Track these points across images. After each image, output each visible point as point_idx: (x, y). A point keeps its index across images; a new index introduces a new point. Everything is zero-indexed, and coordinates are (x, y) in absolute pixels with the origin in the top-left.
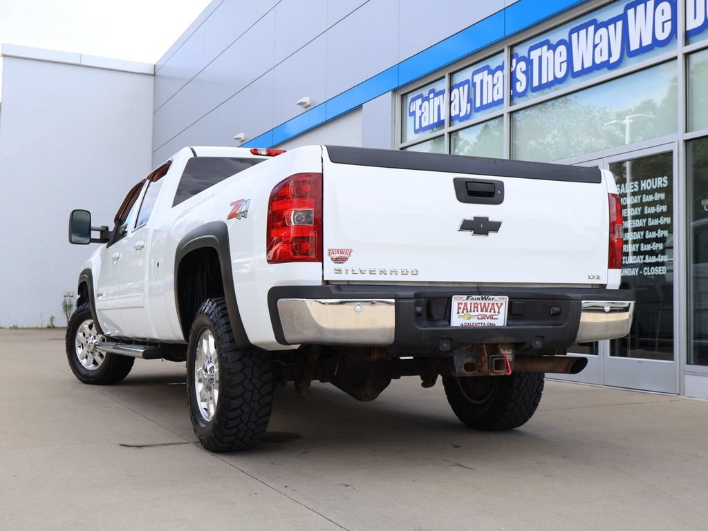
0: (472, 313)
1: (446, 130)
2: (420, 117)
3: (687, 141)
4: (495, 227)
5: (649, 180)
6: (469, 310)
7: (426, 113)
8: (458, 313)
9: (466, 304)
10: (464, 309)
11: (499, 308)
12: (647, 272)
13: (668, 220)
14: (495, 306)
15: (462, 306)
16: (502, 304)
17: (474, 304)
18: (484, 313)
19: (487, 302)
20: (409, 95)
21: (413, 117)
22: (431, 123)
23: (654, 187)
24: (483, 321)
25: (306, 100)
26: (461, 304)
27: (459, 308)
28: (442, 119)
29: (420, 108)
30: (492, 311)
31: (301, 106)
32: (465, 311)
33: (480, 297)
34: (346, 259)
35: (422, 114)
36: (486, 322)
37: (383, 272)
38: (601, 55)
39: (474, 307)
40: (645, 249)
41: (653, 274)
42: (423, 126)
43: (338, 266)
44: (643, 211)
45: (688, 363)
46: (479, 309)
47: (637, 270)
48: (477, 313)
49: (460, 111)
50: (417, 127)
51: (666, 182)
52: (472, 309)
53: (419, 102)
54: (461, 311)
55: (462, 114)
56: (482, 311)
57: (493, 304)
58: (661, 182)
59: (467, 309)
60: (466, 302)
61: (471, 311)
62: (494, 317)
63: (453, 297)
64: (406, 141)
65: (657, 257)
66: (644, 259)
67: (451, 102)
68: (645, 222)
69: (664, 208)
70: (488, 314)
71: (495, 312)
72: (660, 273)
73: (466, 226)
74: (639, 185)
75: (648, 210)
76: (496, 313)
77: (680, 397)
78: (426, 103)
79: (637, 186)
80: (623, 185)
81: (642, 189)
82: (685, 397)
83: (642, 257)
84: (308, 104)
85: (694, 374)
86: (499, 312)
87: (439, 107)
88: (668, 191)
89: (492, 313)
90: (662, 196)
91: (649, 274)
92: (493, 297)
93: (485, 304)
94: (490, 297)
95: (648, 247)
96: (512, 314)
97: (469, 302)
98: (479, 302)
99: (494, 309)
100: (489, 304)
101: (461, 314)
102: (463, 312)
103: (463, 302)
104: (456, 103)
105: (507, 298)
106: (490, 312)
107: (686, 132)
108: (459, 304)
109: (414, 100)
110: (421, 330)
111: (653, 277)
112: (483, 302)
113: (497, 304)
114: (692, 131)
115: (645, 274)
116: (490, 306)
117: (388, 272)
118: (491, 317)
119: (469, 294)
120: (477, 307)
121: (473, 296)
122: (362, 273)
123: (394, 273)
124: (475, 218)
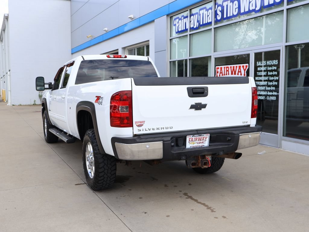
0: (195, 142)
1: (189, 33)
2: (178, 27)
3: (286, 46)
4: (204, 106)
5: (270, 61)
6: (193, 141)
7: (180, 26)
8: (189, 142)
9: (192, 139)
10: (191, 141)
11: (206, 139)
12: (268, 98)
13: (277, 78)
14: (204, 138)
15: (191, 140)
16: (207, 137)
18: (200, 141)
19: (201, 137)
20: (173, 17)
21: (175, 26)
22: (182, 29)
23: (272, 64)
24: (199, 144)
25: (132, 16)
27: (189, 140)
28: (187, 28)
29: (178, 23)
30: (203, 140)
31: (129, 19)
32: (192, 141)
33: (198, 135)
34: (142, 125)
35: (179, 25)
36: (201, 145)
37: (158, 129)
38: (252, 6)
39: (196, 139)
40: (268, 89)
41: (270, 99)
42: (179, 31)
43: (140, 128)
44: (267, 73)
45: (283, 136)
47: (264, 97)
48: (197, 142)
49: (194, 25)
50: (177, 31)
51: (277, 62)
52: (195, 140)
53: (177, 20)
54: (190, 141)
55: (195, 27)
56: (199, 140)
57: (203, 137)
58: (275, 62)
60: (192, 138)
61: (194, 141)
62: (204, 142)
63: (187, 136)
64: (172, 36)
65: (272, 93)
66: (267, 93)
67: (190, 22)
68: (268, 78)
69: (276, 73)
70: (201, 141)
72: (274, 99)
73: (192, 107)
74: (266, 63)
75: (269, 73)
76: (205, 141)
77: (279, 149)
78: (180, 21)
79: (265, 63)
80: (260, 62)
81: (267, 64)
82: (282, 149)
83: (266, 92)
84: (133, 18)
85: (285, 140)
86: (206, 140)
87: (186, 23)
88: (278, 66)
89: (203, 141)
90: (275, 68)
91: (269, 99)
92: (203, 135)
94: (202, 135)
95: (269, 88)
96: (211, 141)
97: (193, 138)
98: (197, 137)
100: (202, 138)
101: (190, 142)
102: (191, 142)
103: (191, 138)
104: (192, 22)
105: (209, 135)
107: (286, 42)
108: (189, 139)
109: (175, 19)
110: (174, 153)
111: (271, 101)
112: (199, 137)
113: (205, 137)
114: (289, 42)
115: (268, 99)
117: (160, 129)
118: (203, 143)
119: (193, 134)
120: (197, 139)
121: (195, 135)
122: (149, 130)
123: (162, 129)
124: (196, 103)
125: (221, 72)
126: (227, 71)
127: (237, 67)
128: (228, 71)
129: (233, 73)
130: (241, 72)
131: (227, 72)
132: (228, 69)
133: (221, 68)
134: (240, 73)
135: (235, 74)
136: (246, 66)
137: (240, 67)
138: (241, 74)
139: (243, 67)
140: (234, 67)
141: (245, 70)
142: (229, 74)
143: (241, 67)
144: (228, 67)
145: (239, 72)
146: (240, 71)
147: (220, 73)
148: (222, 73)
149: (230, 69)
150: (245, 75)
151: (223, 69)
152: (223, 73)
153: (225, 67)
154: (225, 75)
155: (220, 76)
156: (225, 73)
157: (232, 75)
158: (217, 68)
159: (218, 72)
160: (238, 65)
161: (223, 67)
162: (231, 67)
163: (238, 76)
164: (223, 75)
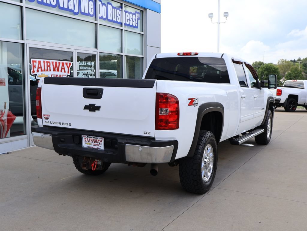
0: (91, 143)
4: (98, 108)
8: (85, 142)
9: (88, 139)
10: (87, 141)
11: (101, 142)
14: (99, 141)
15: (86, 140)
16: (102, 141)
17: (91, 139)
18: (95, 143)
26: (86, 139)
27: (85, 140)
32: (88, 142)
34: (48, 118)
36: (97, 147)
37: (60, 123)
43: (46, 120)
48: (92, 143)
54: (86, 141)
57: (98, 140)
59: (88, 141)
62: (100, 145)
63: (82, 136)
70: (97, 144)
71: (99, 143)
73: (86, 107)
86: (101, 144)
92: (98, 137)
93: (95, 140)
94: (96, 137)
96: (106, 145)
99: (99, 142)
100: (97, 140)
101: (86, 142)
102: (87, 142)
105: (103, 138)
106: (98, 143)
108: (85, 138)
112: (94, 139)
113: (100, 140)
117: (61, 124)
118: (98, 145)
119: (88, 135)
120: (92, 141)
121: (89, 136)
122: (54, 124)
123: (63, 124)
124: (89, 104)
126: (48, 66)
127: (59, 63)
128: (49, 66)
129: (56, 69)
130: (64, 69)
131: (49, 68)
132: (49, 64)
133: (40, 62)
134: (63, 70)
135: (58, 70)
136: (70, 64)
137: (63, 64)
138: (65, 72)
139: (67, 64)
140: (56, 63)
141: (68, 68)
142: (50, 70)
143: (65, 64)
144: (49, 62)
145: (62, 69)
146: (63, 67)
147: (38, 68)
148: (41, 68)
149: (51, 64)
150: (68, 72)
151: (42, 64)
152: (43, 69)
153: (46, 62)
154: (46, 70)
155: (38, 71)
156: (46, 69)
157: (54, 72)
158: (33, 62)
159: (34, 66)
160: (61, 62)
161: (42, 61)
162: (53, 63)
163: (61, 73)
164: (43, 70)
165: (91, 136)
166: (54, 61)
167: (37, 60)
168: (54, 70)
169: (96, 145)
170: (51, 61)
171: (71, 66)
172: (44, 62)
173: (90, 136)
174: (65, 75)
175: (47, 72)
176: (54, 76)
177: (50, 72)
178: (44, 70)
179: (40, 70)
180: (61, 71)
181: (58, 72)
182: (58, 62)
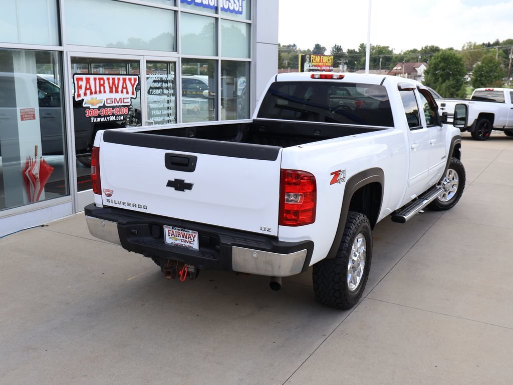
0: (177, 238)
4: (189, 186)
8: (169, 236)
9: (173, 231)
10: (172, 234)
11: (194, 238)
15: (171, 232)
16: (195, 236)
17: (178, 232)
27: (169, 233)
36: (187, 244)
37: (129, 204)
43: (108, 198)
46: (181, 236)
48: (180, 238)
52: (177, 235)
57: (189, 235)
59: (174, 234)
63: (164, 226)
70: (187, 240)
71: (191, 239)
86: (194, 240)
89: (190, 240)
92: (188, 230)
93: (184, 234)
94: (186, 230)
96: (202, 243)
98: (181, 231)
100: (187, 234)
102: (172, 236)
105: (197, 233)
108: (169, 230)
112: (183, 232)
113: (192, 235)
116: (188, 235)
117: (132, 205)
118: (190, 242)
119: (174, 226)
120: (180, 234)
121: (175, 228)
123: (135, 206)
124: (175, 179)
125: (88, 87)
126: (100, 85)
127: (119, 79)
128: (103, 85)
129: (114, 89)
130: (126, 88)
131: (102, 88)
132: (102, 82)
133: (88, 80)
134: (125, 91)
135: (117, 91)
136: (135, 80)
137: (124, 80)
138: (127, 93)
139: (130, 80)
140: (114, 79)
141: (133, 86)
142: (105, 92)
143: (127, 80)
144: (103, 79)
145: (123, 88)
146: (125, 86)
147: (86, 89)
148: (90, 88)
149: (106, 82)
150: (133, 93)
151: (92, 82)
152: (93, 90)
153: (97, 79)
154: (98, 92)
155: (85, 94)
156: (98, 90)
157: (111, 94)
158: (78, 79)
159: (80, 87)
160: (121, 77)
161: (92, 77)
162: (108, 79)
163: (122, 95)
164: (94, 93)
165: (179, 228)
166: (111, 77)
167: (84, 77)
168: (111, 91)
169: (185, 241)
170: (105, 77)
171: (137, 82)
172: (95, 79)
173: (177, 228)
174: (128, 98)
175: (100, 95)
176: (111, 100)
177: (105, 94)
178: (96, 93)
179: (88, 92)
180: (122, 92)
181: (117, 94)
182: (116, 77)
